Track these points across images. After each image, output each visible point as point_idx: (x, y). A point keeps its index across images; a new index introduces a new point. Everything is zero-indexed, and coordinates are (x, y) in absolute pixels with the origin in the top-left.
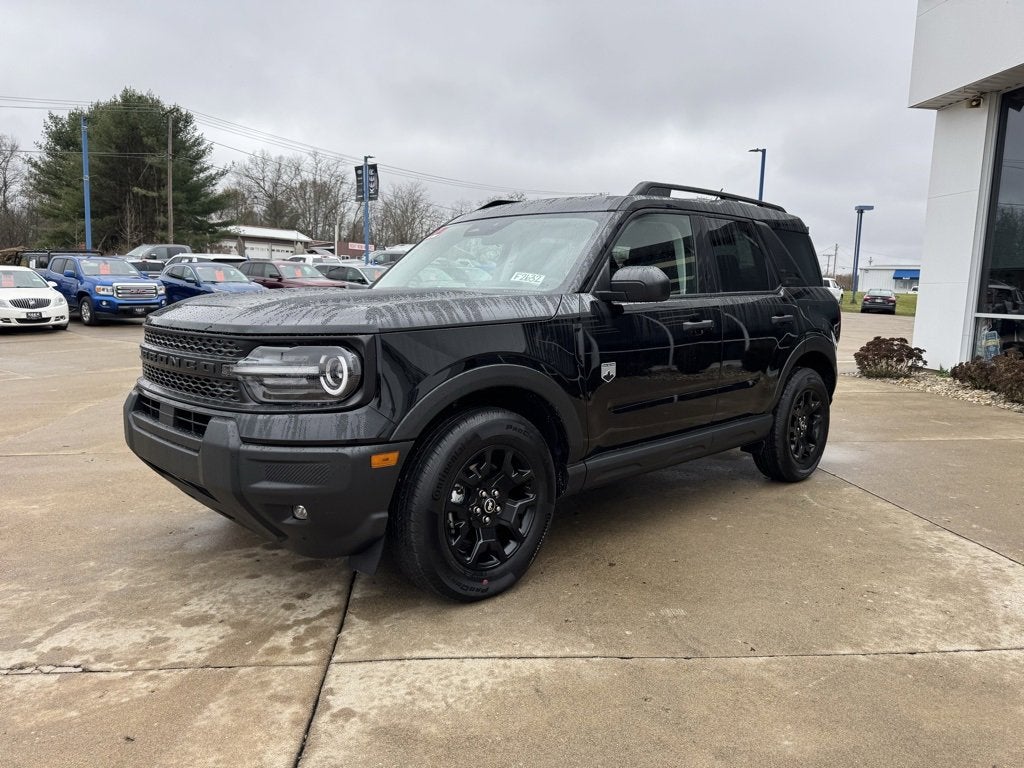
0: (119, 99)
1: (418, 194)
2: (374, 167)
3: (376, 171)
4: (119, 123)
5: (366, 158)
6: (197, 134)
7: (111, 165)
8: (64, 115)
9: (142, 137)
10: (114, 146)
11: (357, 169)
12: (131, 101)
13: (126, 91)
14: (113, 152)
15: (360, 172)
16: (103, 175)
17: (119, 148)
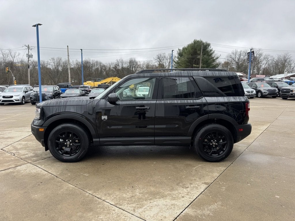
0: (193, 42)
1: (287, 57)
2: (253, 52)
3: (254, 53)
4: (192, 49)
5: (251, 50)
6: (211, 49)
7: (190, 60)
8: (181, 48)
9: (197, 51)
10: (190, 55)
11: (248, 53)
12: (196, 42)
13: (195, 40)
14: (190, 56)
15: (249, 54)
16: (188, 62)
17: (192, 55)
